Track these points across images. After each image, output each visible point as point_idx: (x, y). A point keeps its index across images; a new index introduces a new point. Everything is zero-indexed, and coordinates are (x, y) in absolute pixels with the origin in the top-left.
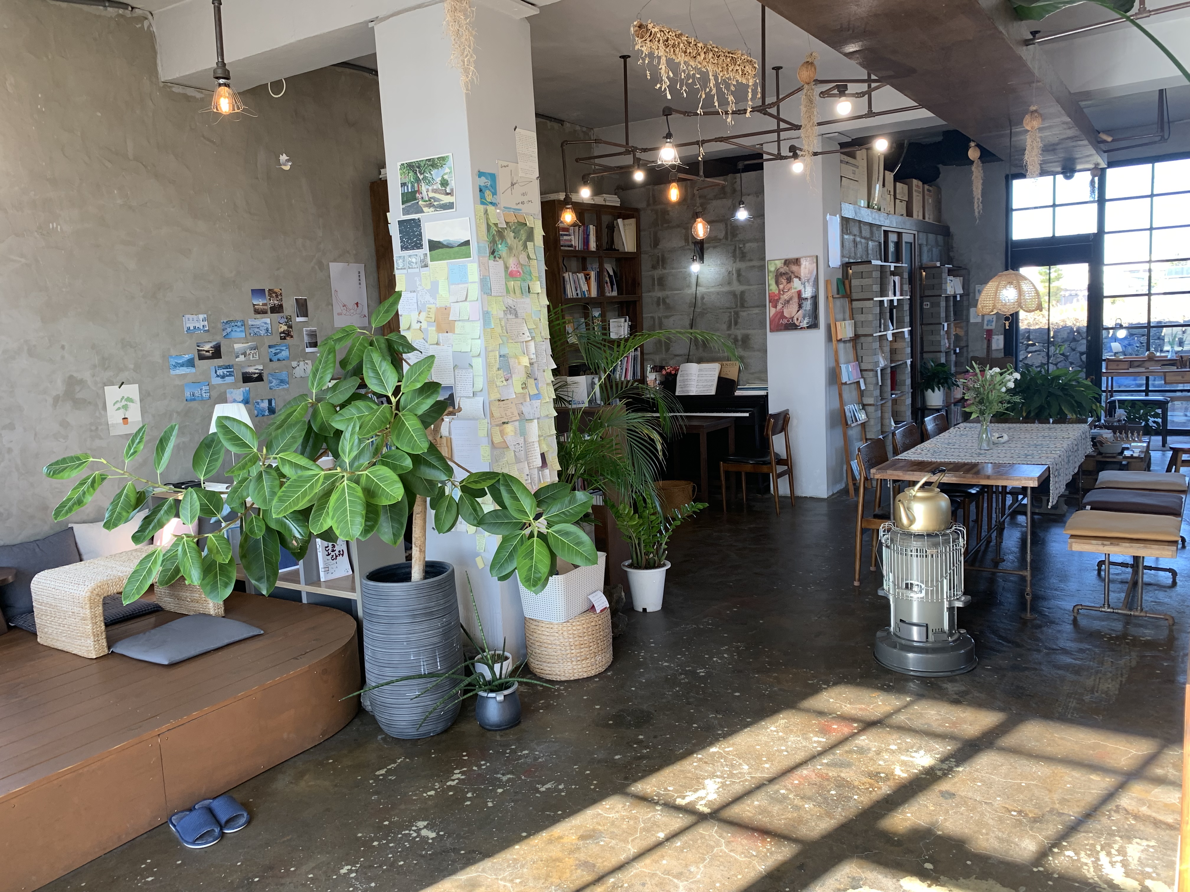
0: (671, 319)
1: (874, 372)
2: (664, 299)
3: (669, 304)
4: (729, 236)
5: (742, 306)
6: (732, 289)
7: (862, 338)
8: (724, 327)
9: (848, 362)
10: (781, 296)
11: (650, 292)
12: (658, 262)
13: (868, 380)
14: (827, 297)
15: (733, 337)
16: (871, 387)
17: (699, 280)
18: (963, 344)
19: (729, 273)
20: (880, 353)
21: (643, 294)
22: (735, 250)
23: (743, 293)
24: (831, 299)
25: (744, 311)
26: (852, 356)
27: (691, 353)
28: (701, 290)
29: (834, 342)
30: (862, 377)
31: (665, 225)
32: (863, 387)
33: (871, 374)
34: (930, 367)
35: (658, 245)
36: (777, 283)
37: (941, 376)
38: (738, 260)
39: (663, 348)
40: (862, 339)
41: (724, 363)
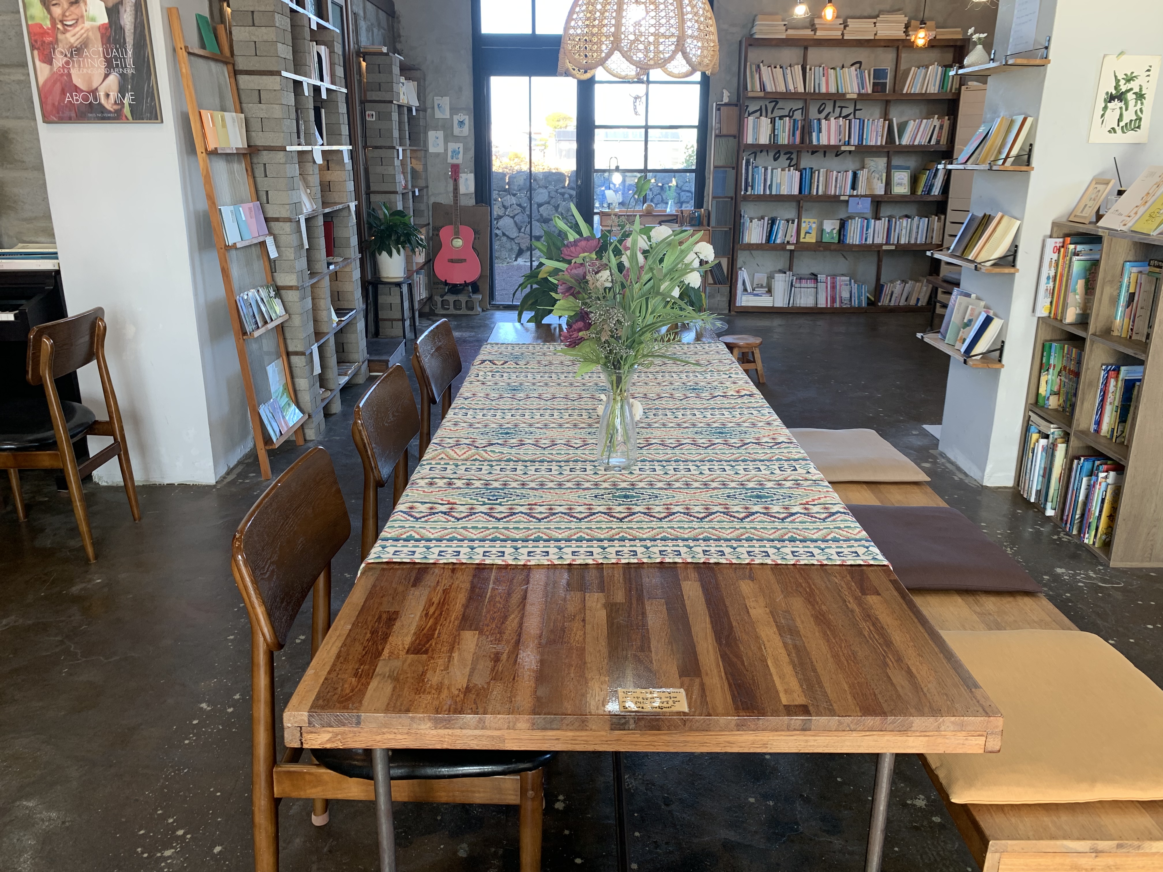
1: (294, 225)
7: (265, 153)
9: (237, 202)
10: (60, 36)
13: (284, 239)
14: (174, 50)
16: (290, 254)
18: (422, 183)
20: (301, 187)
24: (183, 54)
26: (245, 188)
29: (201, 156)
30: (270, 233)
32: (273, 254)
33: (287, 227)
34: (381, 216)
36: (46, 3)
37: (400, 231)
40: (265, 157)
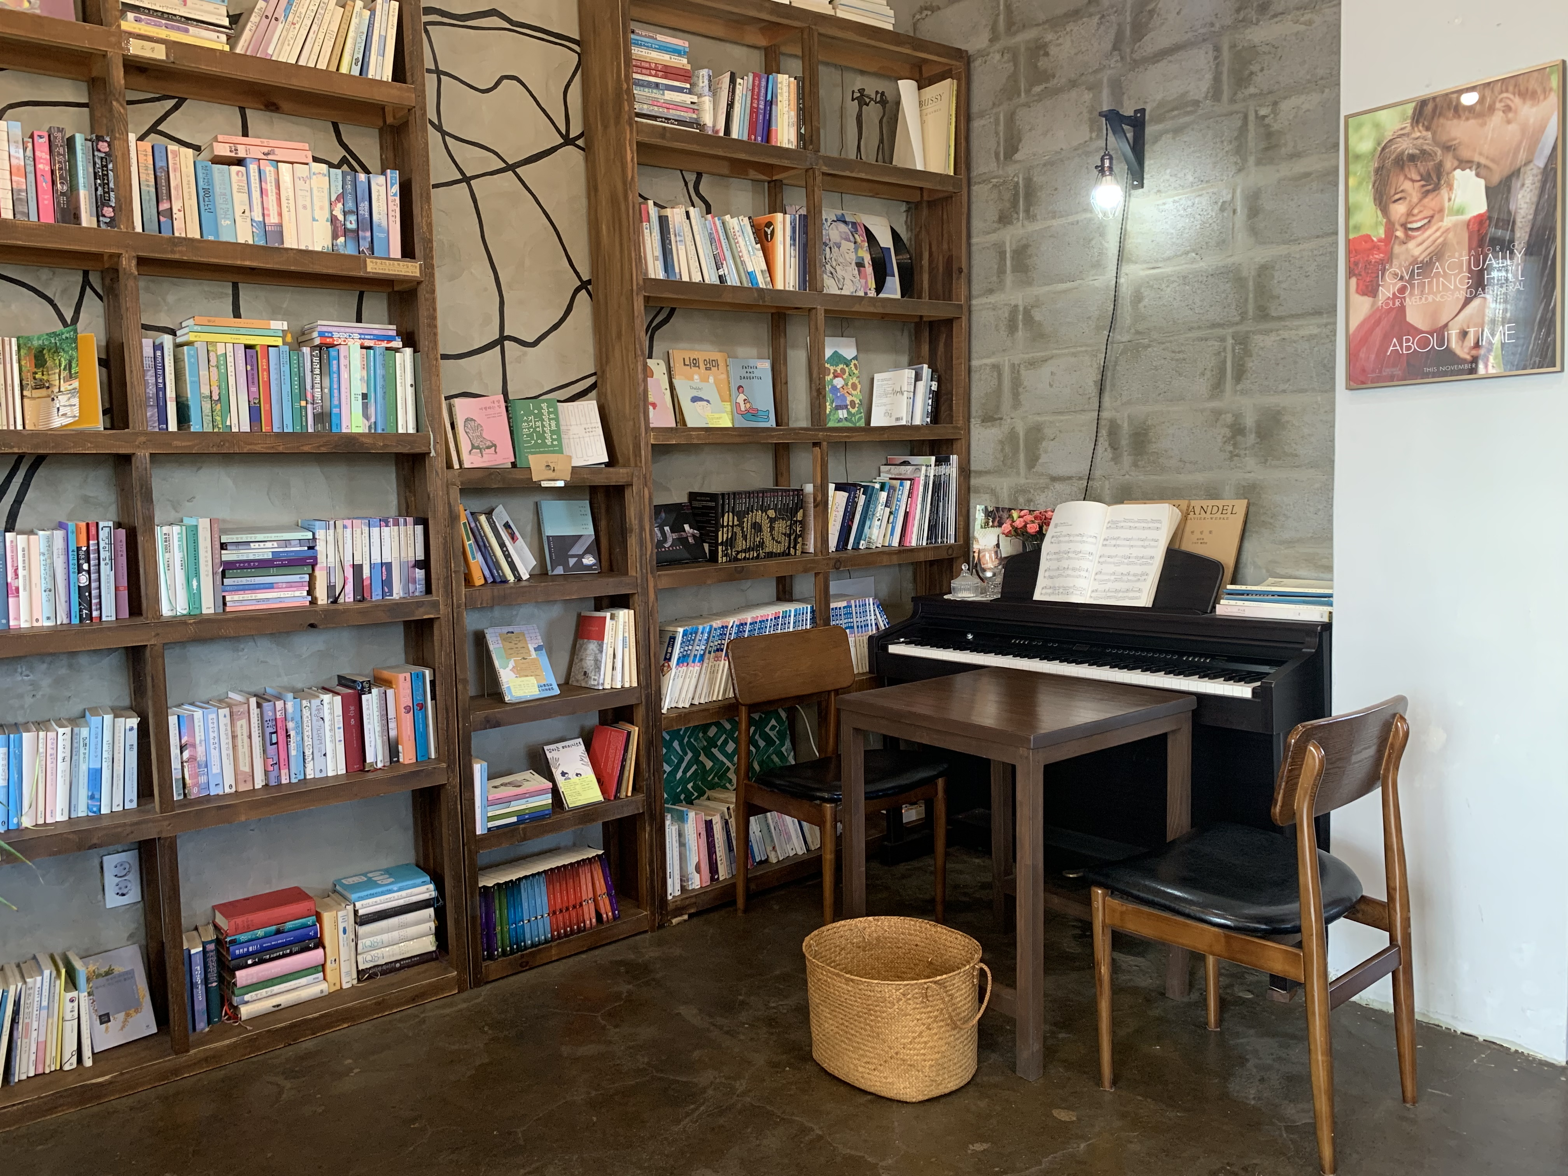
0: (1046, 370)
2: (1027, 312)
3: (1040, 324)
4: (1225, 87)
5: (1263, 314)
6: (1230, 261)
8: (1202, 386)
11: (991, 291)
12: (1015, 204)
15: (1229, 418)
17: (1130, 244)
19: (1222, 209)
21: (974, 302)
22: (1243, 129)
23: (1264, 270)
25: (1267, 332)
27: (1098, 473)
28: (1133, 272)
31: (1037, 89)
35: (1016, 150)
36: (1382, 200)
38: (1252, 160)
39: (1022, 456)
41: (1197, 504)
